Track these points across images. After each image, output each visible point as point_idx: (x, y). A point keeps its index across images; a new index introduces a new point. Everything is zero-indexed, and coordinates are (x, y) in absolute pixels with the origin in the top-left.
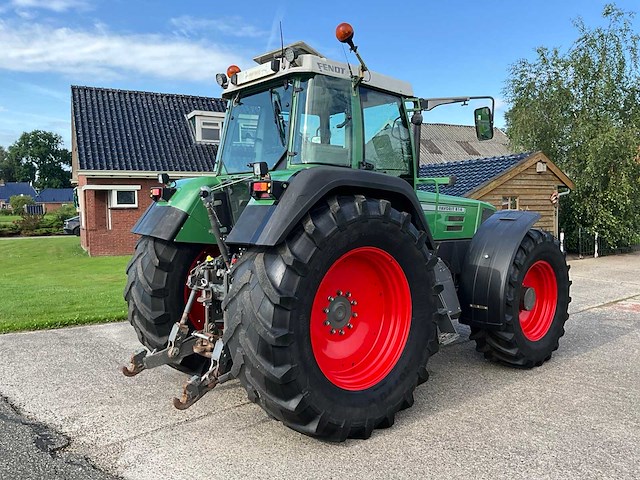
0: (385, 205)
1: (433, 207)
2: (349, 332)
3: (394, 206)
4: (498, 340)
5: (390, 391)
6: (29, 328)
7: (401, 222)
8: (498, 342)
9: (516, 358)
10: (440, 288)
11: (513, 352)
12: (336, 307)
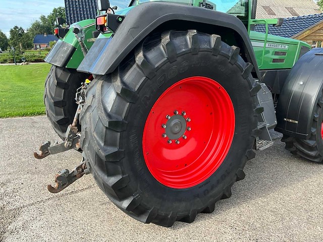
0: (215, 39)
1: (262, 44)
2: (183, 142)
3: (223, 39)
4: (303, 145)
5: (212, 188)
6: (19, 116)
7: (230, 55)
8: (303, 146)
9: (315, 157)
10: (261, 110)
11: (313, 153)
12: (173, 123)
